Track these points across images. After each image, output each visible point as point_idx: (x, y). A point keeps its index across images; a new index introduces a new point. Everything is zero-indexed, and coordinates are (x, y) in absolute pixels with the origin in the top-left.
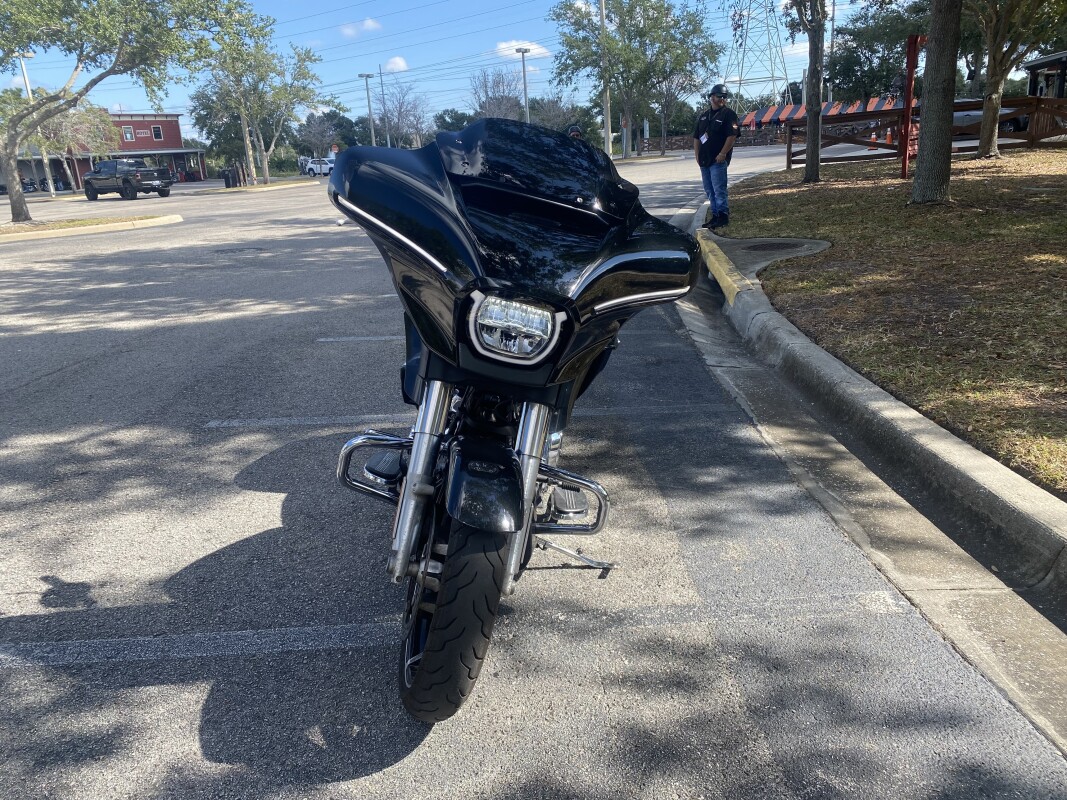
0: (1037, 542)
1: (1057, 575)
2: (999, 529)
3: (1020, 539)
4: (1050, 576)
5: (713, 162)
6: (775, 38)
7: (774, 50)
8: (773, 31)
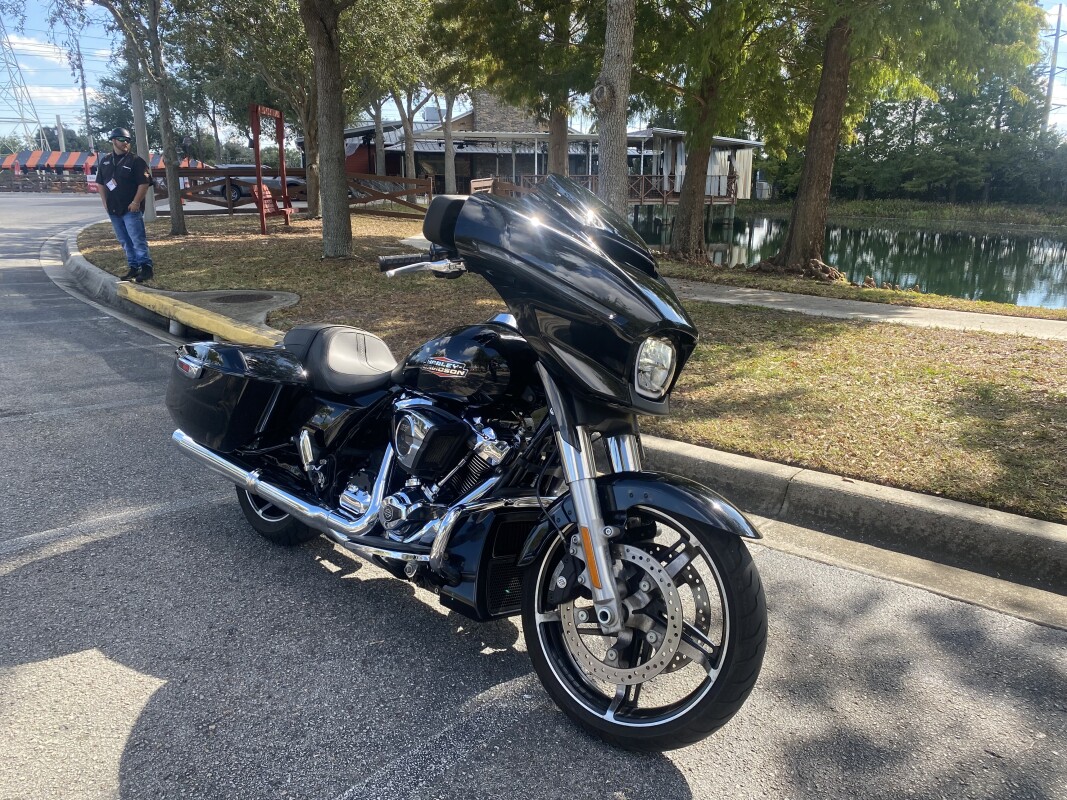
0: (766, 486)
1: (790, 503)
2: (728, 485)
3: (751, 487)
4: (786, 505)
5: (125, 211)
6: (18, 76)
7: (19, 90)
8: (15, 70)
